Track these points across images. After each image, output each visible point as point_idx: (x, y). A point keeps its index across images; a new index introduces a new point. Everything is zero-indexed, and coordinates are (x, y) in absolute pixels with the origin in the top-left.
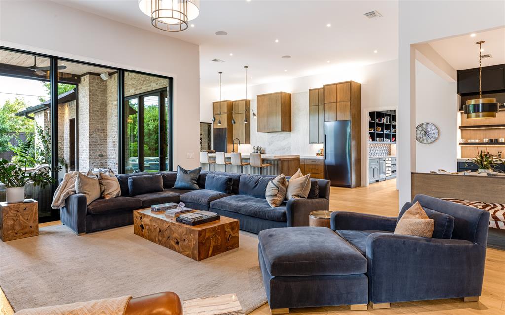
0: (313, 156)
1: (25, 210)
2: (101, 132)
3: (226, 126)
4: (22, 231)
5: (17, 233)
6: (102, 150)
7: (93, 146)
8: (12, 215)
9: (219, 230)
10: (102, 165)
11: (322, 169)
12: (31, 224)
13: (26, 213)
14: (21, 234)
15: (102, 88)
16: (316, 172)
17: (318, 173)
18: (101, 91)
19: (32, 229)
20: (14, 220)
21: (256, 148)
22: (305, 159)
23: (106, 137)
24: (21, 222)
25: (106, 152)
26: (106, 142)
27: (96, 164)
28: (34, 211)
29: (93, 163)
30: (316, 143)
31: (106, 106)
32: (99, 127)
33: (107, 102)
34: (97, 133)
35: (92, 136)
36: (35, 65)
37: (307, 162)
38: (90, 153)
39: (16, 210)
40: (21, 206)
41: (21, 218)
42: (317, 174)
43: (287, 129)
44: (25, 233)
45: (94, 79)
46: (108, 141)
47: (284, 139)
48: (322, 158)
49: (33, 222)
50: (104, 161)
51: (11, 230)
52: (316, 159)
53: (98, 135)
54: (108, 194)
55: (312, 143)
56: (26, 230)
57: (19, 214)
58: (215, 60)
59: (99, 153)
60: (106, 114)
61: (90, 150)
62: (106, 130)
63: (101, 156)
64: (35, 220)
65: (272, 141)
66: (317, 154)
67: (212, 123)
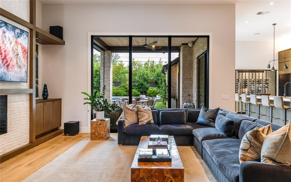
1: (100, 124)
2: (189, 80)
3: (290, 72)
4: (98, 136)
5: (96, 137)
6: (190, 91)
7: (185, 89)
8: (94, 126)
9: (157, 174)
10: (189, 101)
12: (103, 133)
13: (100, 126)
14: (98, 138)
15: (190, 53)
18: (189, 54)
19: (103, 136)
20: (95, 130)
23: (192, 83)
24: (98, 131)
25: (192, 93)
26: (192, 87)
27: (186, 100)
28: (104, 126)
29: (184, 100)
31: (192, 64)
32: (188, 77)
33: (193, 61)
34: (187, 81)
35: (184, 82)
36: (146, 44)
38: (182, 93)
39: (96, 124)
40: (98, 122)
41: (98, 129)
44: (100, 138)
45: (185, 47)
46: (193, 86)
49: (104, 132)
50: (191, 98)
51: (94, 134)
53: (188, 82)
54: (141, 121)
56: (101, 136)
57: (98, 126)
58: (259, 13)
59: (188, 94)
60: (192, 69)
61: (182, 91)
62: (192, 79)
63: (189, 95)
64: (105, 131)
67: (278, 70)
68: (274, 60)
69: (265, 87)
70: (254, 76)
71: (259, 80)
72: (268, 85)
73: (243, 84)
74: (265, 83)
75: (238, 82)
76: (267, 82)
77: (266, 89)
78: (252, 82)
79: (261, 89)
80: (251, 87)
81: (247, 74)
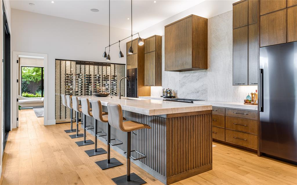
0: (240, 104)
3: (136, 67)
11: (255, 127)
16: (244, 130)
17: (249, 134)
21: (165, 90)
22: (225, 108)
30: (244, 84)
37: (229, 113)
42: (246, 135)
43: (201, 66)
47: (198, 80)
48: (254, 108)
52: (244, 111)
55: (237, 83)
65: (184, 82)
66: (246, 102)
67: (126, 65)
68: (110, 46)
69: (113, 85)
70: (100, 70)
71: (106, 76)
72: (116, 83)
73: (86, 81)
74: (113, 79)
75: (79, 77)
76: (116, 78)
77: (114, 87)
78: (97, 78)
79: (109, 87)
80: (96, 85)
81: (92, 67)
